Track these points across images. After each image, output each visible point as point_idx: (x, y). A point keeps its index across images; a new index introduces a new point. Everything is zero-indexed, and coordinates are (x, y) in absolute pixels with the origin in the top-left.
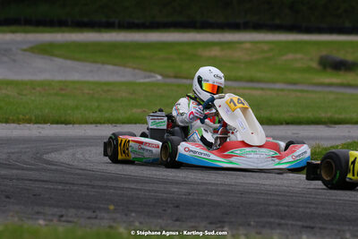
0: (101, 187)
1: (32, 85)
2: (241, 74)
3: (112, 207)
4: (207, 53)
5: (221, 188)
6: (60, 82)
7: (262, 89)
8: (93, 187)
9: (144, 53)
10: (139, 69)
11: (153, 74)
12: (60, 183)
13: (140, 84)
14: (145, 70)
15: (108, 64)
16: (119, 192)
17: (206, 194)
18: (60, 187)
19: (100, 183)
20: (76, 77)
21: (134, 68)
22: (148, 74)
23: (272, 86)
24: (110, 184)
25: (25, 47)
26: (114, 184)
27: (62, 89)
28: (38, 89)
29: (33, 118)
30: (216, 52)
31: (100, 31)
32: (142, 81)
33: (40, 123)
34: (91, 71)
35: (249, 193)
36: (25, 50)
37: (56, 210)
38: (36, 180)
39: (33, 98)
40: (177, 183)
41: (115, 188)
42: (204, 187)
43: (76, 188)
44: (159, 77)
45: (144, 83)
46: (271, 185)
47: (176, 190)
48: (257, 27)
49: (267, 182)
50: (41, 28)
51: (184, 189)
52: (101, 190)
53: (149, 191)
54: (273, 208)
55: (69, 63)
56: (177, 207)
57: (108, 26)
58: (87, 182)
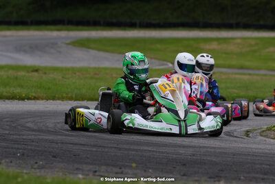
0: (126, 149)
1: (73, 71)
2: (234, 62)
3: (134, 165)
4: (207, 47)
5: (218, 151)
6: (95, 68)
7: (250, 74)
8: (120, 149)
9: (158, 46)
10: (155, 58)
11: (165, 62)
12: (95, 146)
13: (156, 70)
14: (160, 60)
16: (140, 153)
17: (206, 155)
18: (94, 149)
19: (125, 146)
20: (107, 64)
21: (152, 58)
22: (162, 62)
23: (257, 72)
24: (132, 147)
25: (68, 42)
26: (136, 147)
27: (96, 74)
28: (78, 73)
29: (74, 96)
30: (214, 46)
31: (125, 30)
32: (157, 68)
33: (79, 100)
34: (118, 60)
35: (240, 154)
36: (68, 44)
37: (91, 167)
38: (76, 144)
39: (74, 81)
40: (184, 147)
41: (137, 150)
42: (205, 149)
43: (106, 150)
44: (171, 65)
45: (158, 70)
46: (256, 149)
47: (183, 152)
48: (246, 27)
49: (254, 146)
50: (80, 27)
51: (190, 151)
52: (126, 152)
53: (162, 152)
54: (258, 166)
55: (101, 54)
56: (184, 165)
57: (132, 25)
58: (115, 146)
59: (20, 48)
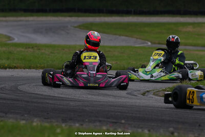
10: (140, 39)
11: (147, 42)
15: (123, 36)
21: (137, 38)
25: (76, 25)
36: (75, 27)
44: (149, 43)
57: (128, 13)
59: (37, 30)
